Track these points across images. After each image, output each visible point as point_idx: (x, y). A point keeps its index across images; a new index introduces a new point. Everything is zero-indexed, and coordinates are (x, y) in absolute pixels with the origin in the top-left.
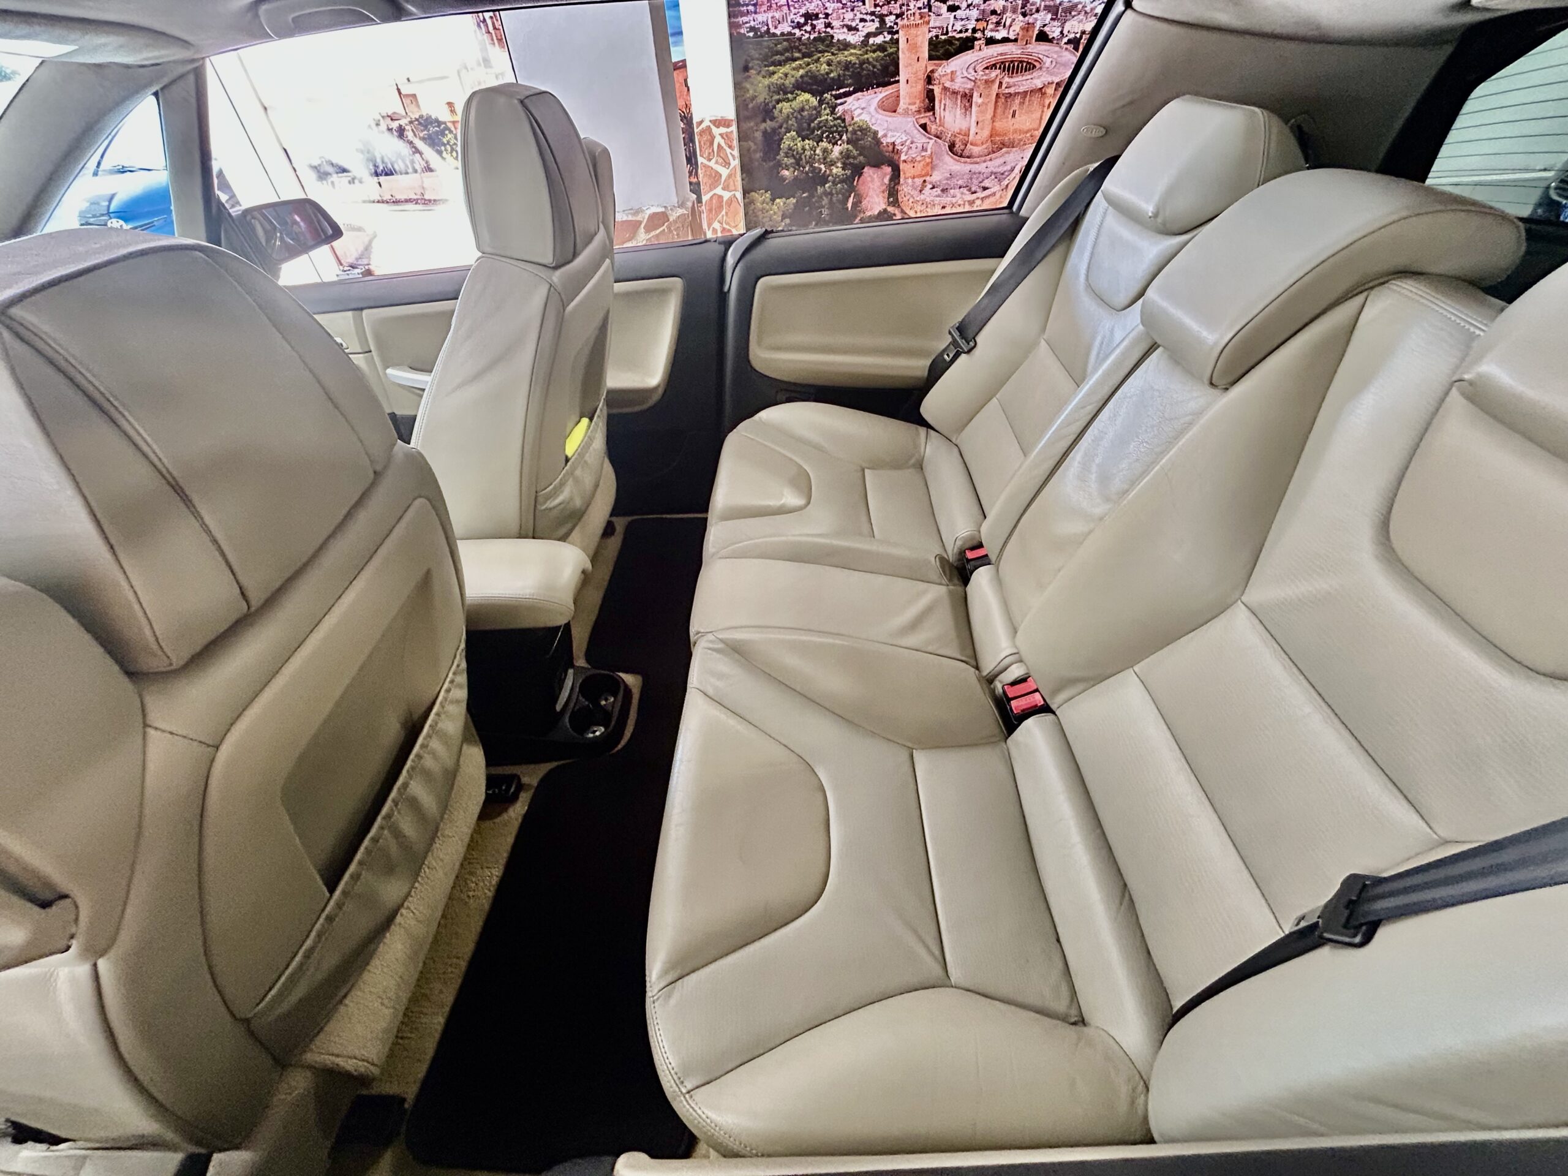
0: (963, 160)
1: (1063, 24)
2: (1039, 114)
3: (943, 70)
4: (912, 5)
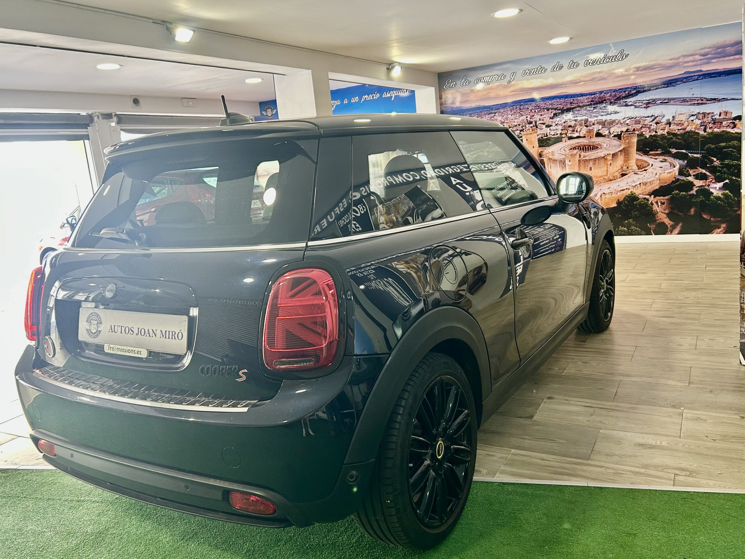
1: (609, 129)
2: (606, 168)
3: (547, 151)
4: (527, 126)
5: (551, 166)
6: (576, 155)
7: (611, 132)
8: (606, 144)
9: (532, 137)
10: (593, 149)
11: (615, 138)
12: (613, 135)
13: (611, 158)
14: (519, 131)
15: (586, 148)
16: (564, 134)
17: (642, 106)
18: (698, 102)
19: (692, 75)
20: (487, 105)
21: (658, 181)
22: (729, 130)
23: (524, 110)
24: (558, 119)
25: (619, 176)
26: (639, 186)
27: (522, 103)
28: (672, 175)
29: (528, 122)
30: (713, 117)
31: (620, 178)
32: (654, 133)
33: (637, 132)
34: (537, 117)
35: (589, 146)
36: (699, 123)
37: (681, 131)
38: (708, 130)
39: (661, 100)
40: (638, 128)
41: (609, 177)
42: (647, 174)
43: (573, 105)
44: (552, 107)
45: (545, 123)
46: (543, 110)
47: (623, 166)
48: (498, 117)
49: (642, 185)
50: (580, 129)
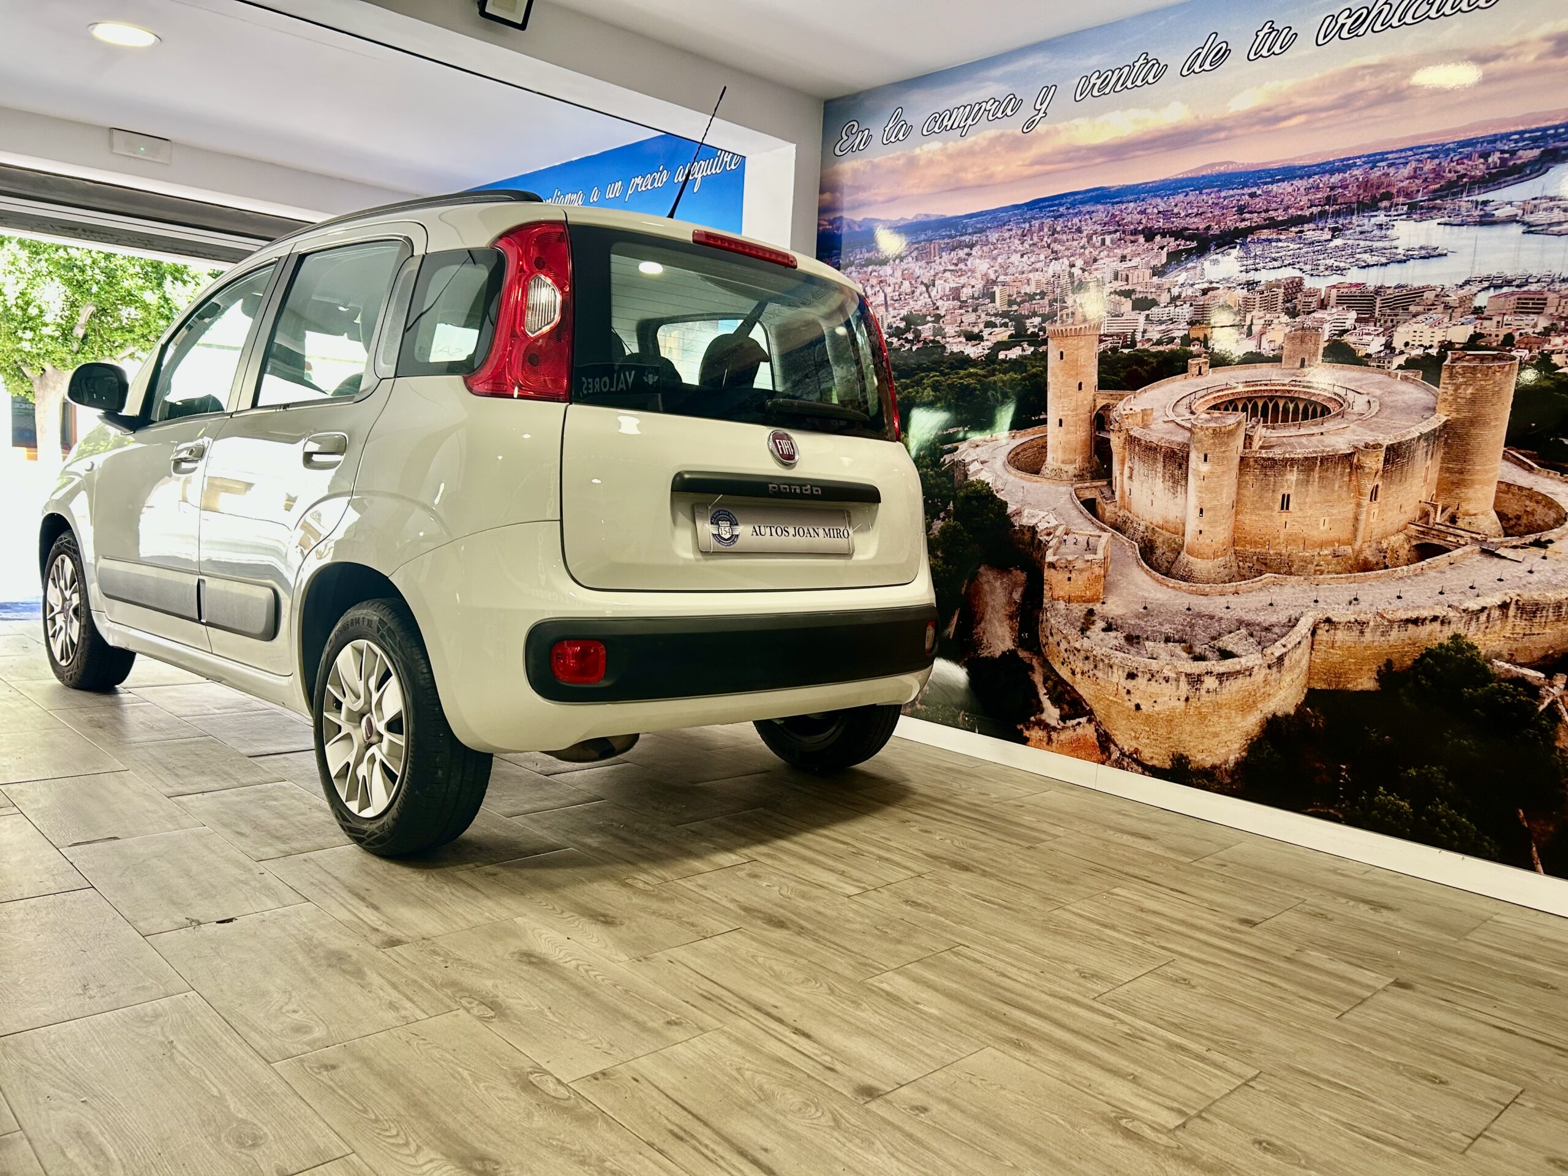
0: (1172, 582)
1: (1389, 332)
2: (1349, 510)
3: (1128, 407)
4: (1070, 301)
6: (1231, 433)
7: (1398, 344)
8: (1366, 398)
9: (1082, 343)
10: (1305, 417)
11: (1410, 374)
12: (1400, 360)
13: (1381, 466)
14: (1037, 320)
15: (1276, 406)
16: (1198, 339)
20: (948, 214)
24: (1182, 277)
25: (1403, 553)
26: (1496, 613)
29: (1073, 283)
31: (1409, 562)
33: (1522, 354)
34: (1107, 265)
35: (1293, 399)
40: (1530, 331)
41: (1361, 551)
42: (1547, 566)
43: (1247, 216)
44: (1167, 226)
45: (1134, 291)
46: (1132, 238)
47: (1432, 509)
48: (978, 261)
49: (1512, 611)
50: (1262, 321)
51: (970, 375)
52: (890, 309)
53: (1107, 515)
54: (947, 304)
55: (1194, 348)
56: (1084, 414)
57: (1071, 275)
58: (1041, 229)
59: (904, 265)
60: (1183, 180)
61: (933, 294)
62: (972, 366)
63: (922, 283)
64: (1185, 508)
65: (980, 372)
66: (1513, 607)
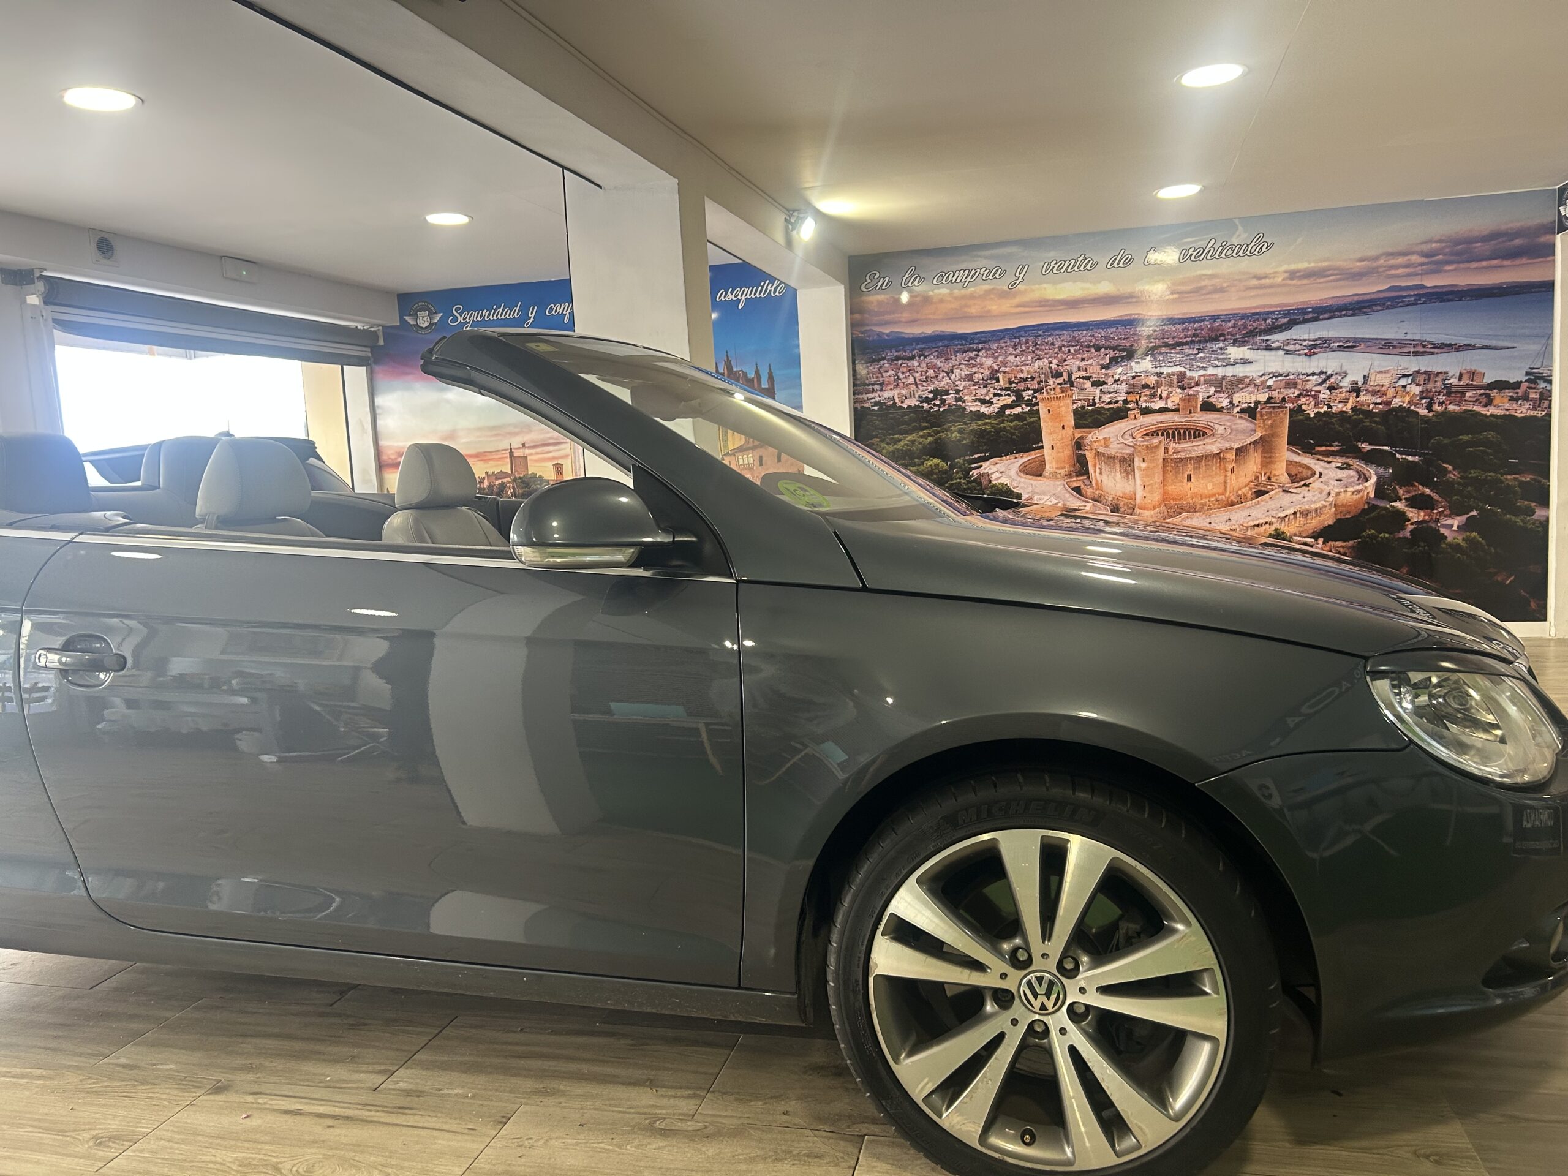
1: (1231, 396)
2: (1221, 478)
3: (1095, 437)
4: (1051, 382)
5: (1101, 469)
6: (1157, 447)
7: (1236, 402)
8: (1224, 427)
9: (1062, 404)
10: (1195, 437)
11: (1243, 415)
12: (1238, 409)
13: (1234, 457)
14: (1031, 392)
15: (1179, 433)
16: (1132, 401)
17: (1302, 352)
18: (1417, 349)
19: (1405, 293)
20: (960, 332)
21: (1334, 509)
22: (1477, 408)
23: (1043, 347)
24: (1120, 370)
25: (1249, 496)
26: (1292, 517)
27: (1040, 332)
28: (1362, 497)
29: (1052, 372)
30: (1447, 382)
31: (1252, 499)
32: (1325, 408)
33: (1290, 405)
34: (1073, 363)
35: (1187, 429)
36: (1417, 393)
37: (1381, 407)
38: (1437, 408)
39: (1339, 341)
40: (1292, 396)
41: (1229, 497)
42: (1310, 494)
43: (1153, 340)
44: (1107, 344)
45: (1091, 377)
46: (1087, 349)
47: (1259, 475)
48: (984, 359)
49: (1298, 515)
50: (1167, 392)
51: (987, 424)
52: (920, 386)
53: (1089, 494)
54: (964, 383)
55: (1131, 406)
56: (1069, 442)
57: (1050, 368)
58: (1027, 342)
59: (927, 360)
60: (1114, 320)
61: (953, 377)
62: (986, 419)
63: (943, 371)
64: (1135, 485)
65: (993, 422)
66: (1298, 513)
